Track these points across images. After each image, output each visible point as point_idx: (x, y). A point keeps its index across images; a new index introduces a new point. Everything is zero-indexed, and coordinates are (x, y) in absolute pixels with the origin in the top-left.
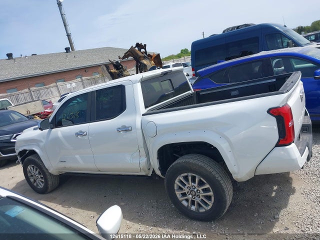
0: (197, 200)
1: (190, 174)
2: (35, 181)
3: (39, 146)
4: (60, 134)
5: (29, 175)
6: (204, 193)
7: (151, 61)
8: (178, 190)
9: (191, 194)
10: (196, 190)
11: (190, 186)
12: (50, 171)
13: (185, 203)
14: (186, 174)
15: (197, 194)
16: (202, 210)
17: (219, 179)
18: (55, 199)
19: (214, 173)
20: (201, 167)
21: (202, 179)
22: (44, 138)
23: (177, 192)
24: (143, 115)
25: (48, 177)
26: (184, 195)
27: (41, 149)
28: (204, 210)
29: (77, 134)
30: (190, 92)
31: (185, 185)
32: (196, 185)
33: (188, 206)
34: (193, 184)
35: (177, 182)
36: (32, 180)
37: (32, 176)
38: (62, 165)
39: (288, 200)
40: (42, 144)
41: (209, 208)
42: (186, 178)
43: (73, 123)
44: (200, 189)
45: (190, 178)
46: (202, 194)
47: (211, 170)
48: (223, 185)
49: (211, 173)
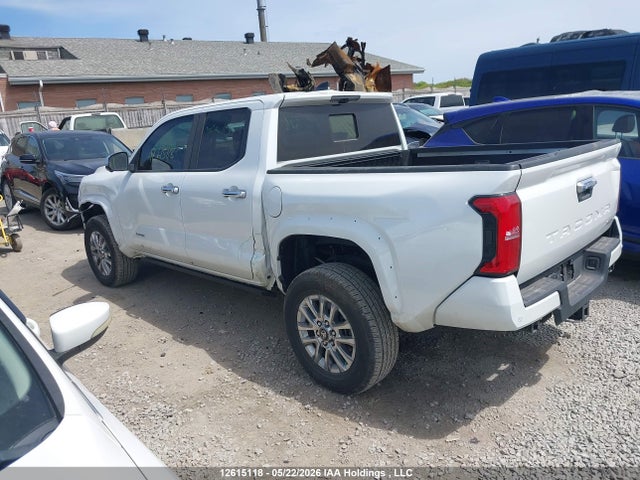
0: (330, 349)
1: (323, 298)
2: (99, 261)
3: (108, 199)
4: (141, 185)
5: (92, 248)
6: (342, 338)
7: (369, 77)
8: (302, 324)
9: (321, 336)
10: (329, 329)
11: (320, 320)
12: (121, 249)
13: (311, 350)
14: (316, 297)
15: (330, 338)
16: (334, 371)
17: (368, 317)
18: (123, 298)
19: (361, 304)
20: (341, 288)
21: (340, 310)
22: (117, 187)
23: (300, 328)
24: (269, 172)
25: (118, 258)
26: (311, 334)
27: (112, 205)
28: (337, 371)
29: (165, 190)
30: (399, 148)
31: (313, 317)
32: (330, 320)
33: (314, 356)
34: (326, 318)
35: (301, 308)
36: (95, 259)
37: (96, 251)
38: (139, 241)
39: (513, 392)
40: (113, 197)
41: (345, 369)
42: (316, 303)
43: (172, 168)
44: (337, 329)
45: (322, 305)
46: (339, 339)
47: (358, 298)
48: (374, 330)
49: (355, 302)
